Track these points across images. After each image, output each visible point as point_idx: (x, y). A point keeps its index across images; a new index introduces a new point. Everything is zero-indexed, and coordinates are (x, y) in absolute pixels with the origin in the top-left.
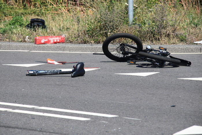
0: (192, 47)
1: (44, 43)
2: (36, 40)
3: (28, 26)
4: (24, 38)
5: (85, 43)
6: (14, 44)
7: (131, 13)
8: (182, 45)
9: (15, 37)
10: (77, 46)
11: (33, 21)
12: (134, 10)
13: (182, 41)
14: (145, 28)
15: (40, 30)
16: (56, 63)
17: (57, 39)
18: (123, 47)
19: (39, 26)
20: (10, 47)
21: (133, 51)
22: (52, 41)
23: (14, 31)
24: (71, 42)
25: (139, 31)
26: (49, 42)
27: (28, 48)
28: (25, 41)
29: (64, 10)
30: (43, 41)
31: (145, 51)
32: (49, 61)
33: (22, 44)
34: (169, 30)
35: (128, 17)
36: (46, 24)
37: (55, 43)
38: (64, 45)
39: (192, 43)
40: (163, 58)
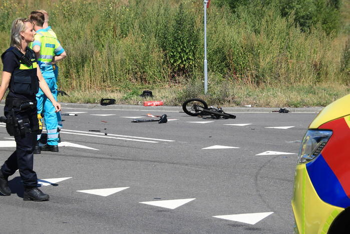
0: (243, 108)
1: (150, 106)
2: (144, 103)
3: (141, 95)
4: (138, 103)
5: (176, 106)
6: (131, 106)
7: (206, 87)
8: (237, 108)
9: (132, 102)
10: (170, 107)
11: (145, 92)
12: (208, 86)
13: (238, 105)
14: (215, 97)
15: (148, 98)
16: (153, 116)
17: (158, 103)
18: (195, 106)
19: (148, 95)
20: (128, 108)
21: (202, 109)
22: (155, 104)
23: (133, 98)
24: (167, 105)
25: (210, 98)
26: (152, 105)
27: (140, 109)
28: (138, 104)
29: (167, 86)
30: (149, 104)
31: (209, 109)
32: (149, 115)
33: (136, 106)
34: (230, 98)
35: (204, 90)
36: (153, 94)
37: (157, 105)
38: (162, 107)
39: (243, 106)
40: (218, 113)
